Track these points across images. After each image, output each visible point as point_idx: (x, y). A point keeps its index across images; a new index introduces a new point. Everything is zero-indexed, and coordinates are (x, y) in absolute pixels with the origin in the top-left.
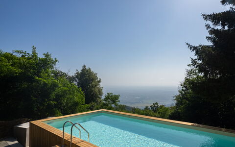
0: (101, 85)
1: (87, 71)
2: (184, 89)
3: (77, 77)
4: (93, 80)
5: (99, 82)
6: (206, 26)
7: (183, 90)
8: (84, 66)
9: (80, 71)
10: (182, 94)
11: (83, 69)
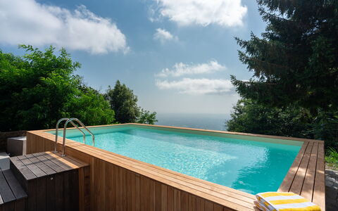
0: (138, 104)
1: (122, 88)
2: (237, 112)
3: (110, 94)
4: (128, 97)
5: (135, 100)
6: (260, 10)
7: (236, 114)
8: (118, 82)
9: (113, 88)
10: (235, 118)
11: (117, 85)
